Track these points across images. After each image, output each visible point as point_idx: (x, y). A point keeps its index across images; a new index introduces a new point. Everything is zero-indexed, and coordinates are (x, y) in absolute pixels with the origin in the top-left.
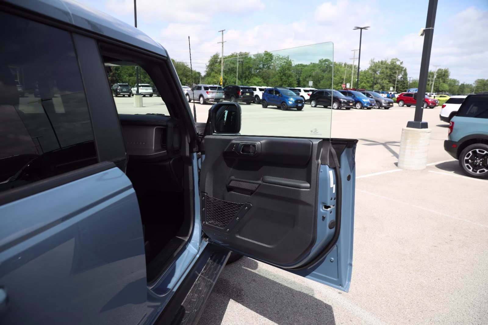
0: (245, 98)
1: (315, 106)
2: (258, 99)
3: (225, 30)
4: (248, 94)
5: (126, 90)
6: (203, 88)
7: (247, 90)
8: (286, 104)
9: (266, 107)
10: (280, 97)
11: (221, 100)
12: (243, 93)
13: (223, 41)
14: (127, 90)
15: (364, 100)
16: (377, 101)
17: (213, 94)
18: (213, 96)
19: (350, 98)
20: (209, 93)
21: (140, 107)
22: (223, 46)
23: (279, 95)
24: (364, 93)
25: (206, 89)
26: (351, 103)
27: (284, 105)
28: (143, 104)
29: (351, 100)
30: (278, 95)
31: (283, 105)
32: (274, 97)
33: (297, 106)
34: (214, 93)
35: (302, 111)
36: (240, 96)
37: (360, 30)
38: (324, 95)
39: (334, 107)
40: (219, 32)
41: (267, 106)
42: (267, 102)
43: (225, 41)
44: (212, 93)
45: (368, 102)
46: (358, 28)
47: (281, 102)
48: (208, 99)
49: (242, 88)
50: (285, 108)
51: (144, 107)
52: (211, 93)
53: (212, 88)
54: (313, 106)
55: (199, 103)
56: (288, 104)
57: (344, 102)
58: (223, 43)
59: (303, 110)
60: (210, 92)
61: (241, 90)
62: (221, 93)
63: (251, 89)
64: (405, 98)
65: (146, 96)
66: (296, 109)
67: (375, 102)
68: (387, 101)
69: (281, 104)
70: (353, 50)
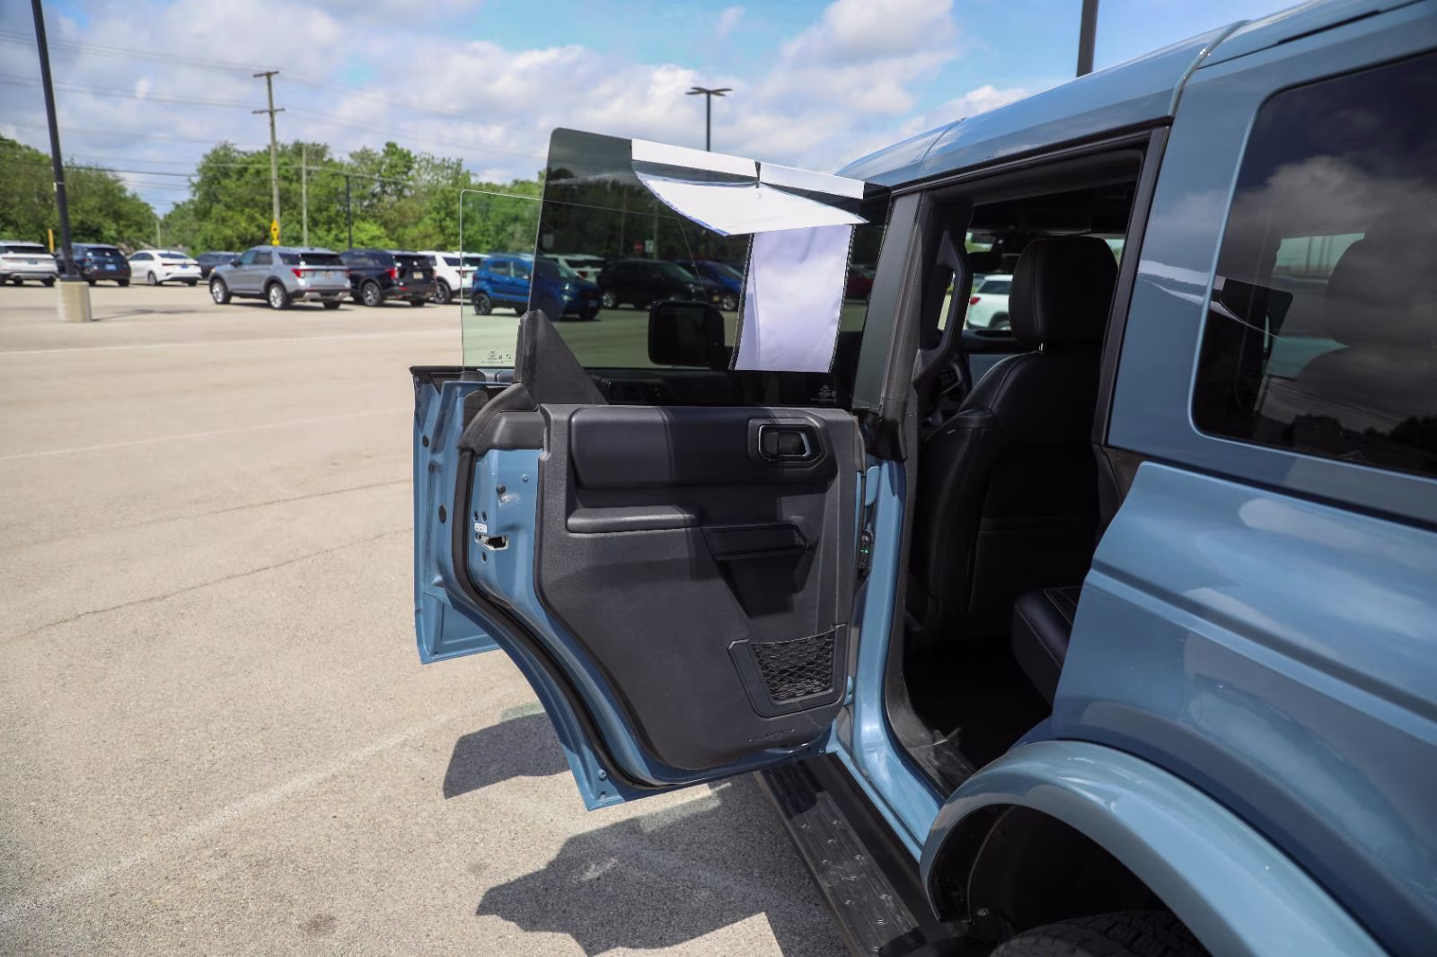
0: (411, 289)
1: (615, 307)
2: (443, 289)
3: (277, 72)
4: (418, 276)
6: (277, 261)
7: (415, 263)
8: (553, 302)
9: (488, 313)
10: (533, 283)
11: (340, 294)
12: (402, 272)
13: (271, 105)
17: (314, 276)
18: (314, 283)
19: (709, 282)
20: (302, 274)
21: (85, 321)
22: (272, 124)
24: (735, 268)
25: (292, 260)
26: (716, 294)
27: (548, 305)
28: (93, 311)
29: (716, 288)
30: (526, 278)
31: (545, 306)
32: (513, 284)
33: (585, 307)
34: (318, 273)
35: (597, 320)
36: (395, 282)
37: (704, 96)
38: (640, 276)
40: (255, 76)
41: (490, 310)
42: (489, 299)
43: (280, 107)
44: (311, 273)
46: (700, 91)
48: (299, 294)
49: (399, 258)
50: (552, 313)
51: (96, 320)
52: (307, 273)
53: (309, 258)
54: (610, 305)
55: (269, 306)
56: (559, 302)
57: (698, 293)
58: (272, 114)
59: (597, 317)
60: (305, 270)
61: (399, 265)
62: (340, 273)
63: (424, 260)
66: (577, 316)
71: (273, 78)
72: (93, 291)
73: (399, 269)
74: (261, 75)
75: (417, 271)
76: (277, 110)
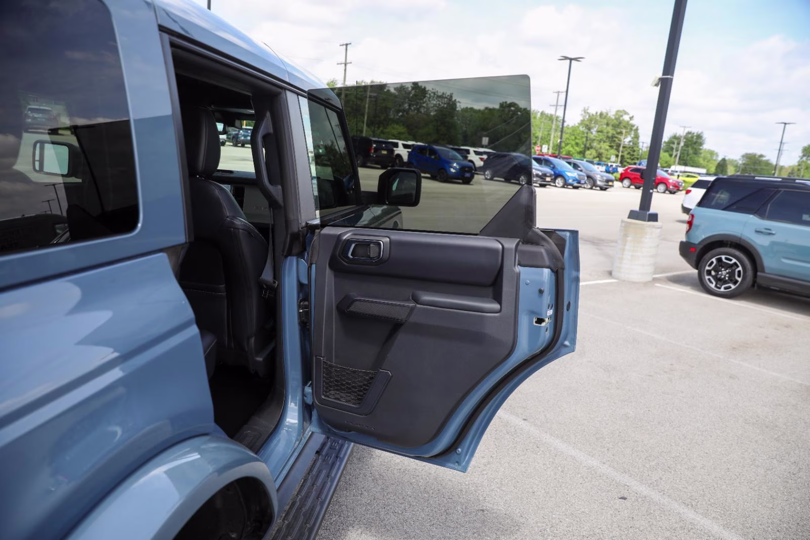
0: (380, 159)
1: (491, 179)
2: (400, 161)
3: (350, 44)
4: (384, 152)
7: (384, 146)
8: (445, 173)
10: (437, 160)
12: (376, 150)
13: (346, 61)
15: (569, 174)
16: (589, 177)
19: (547, 170)
22: (345, 70)
23: (435, 158)
24: (570, 163)
26: (548, 176)
27: (443, 173)
29: (549, 173)
30: (433, 157)
31: (441, 174)
32: (427, 160)
33: (463, 176)
35: (472, 185)
36: (372, 155)
37: (568, 61)
39: (521, 182)
40: (341, 45)
43: (350, 62)
45: (575, 177)
46: (566, 58)
47: (438, 168)
49: (375, 142)
50: (443, 178)
54: (488, 178)
56: (448, 172)
57: (537, 176)
58: (346, 65)
59: (471, 183)
61: (374, 145)
63: (390, 145)
64: (633, 174)
66: (461, 181)
67: (586, 178)
68: (605, 178)
69: (437, 171)
70: (557, 92)
71: (349, 46)
73: (375, 148)
74: (343, 45)
75: (385, 150)
76: (348, 63)
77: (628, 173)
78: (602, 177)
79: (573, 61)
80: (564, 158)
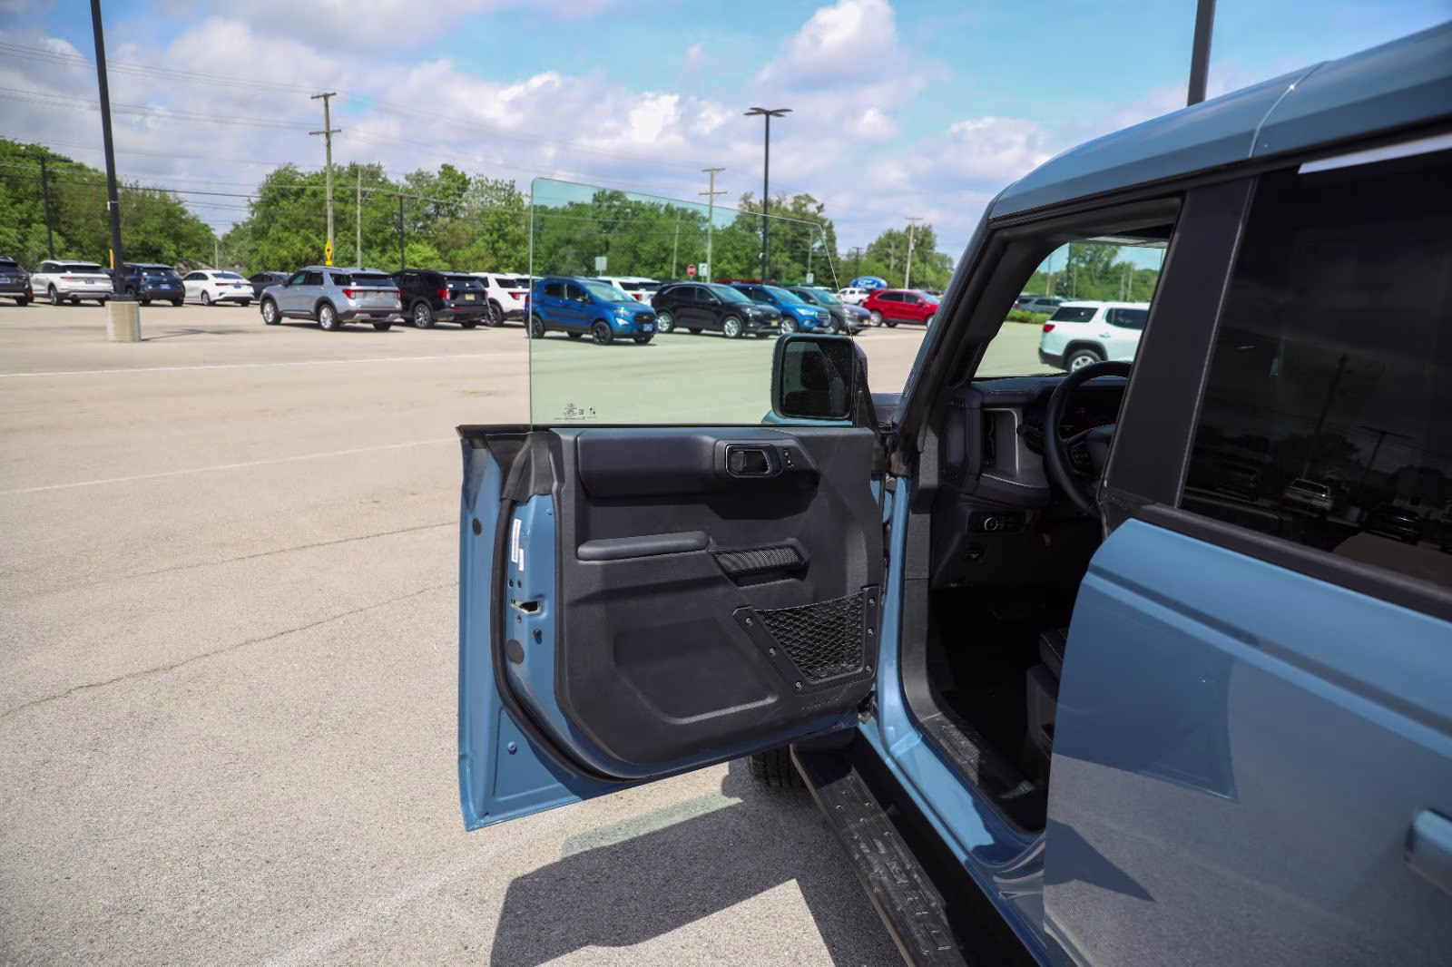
0: (463, 311)
1: (670, 331)
2: (495, 311)
3: (334, 94)
4: (470, 297)
5: (9, 282)
6: (328, 280)
7: (467, 285)
8: (607, 327)
9: (541, 336)
10: (587, 305)
11: (391, 315)
12: (455, 294)
13: (328, 127)
14: (15, 280)
15: (803, 312)
16: (833, 314)
17: (364, 297)
18: (365, 304)
19: (767, 307)
20: (353, 295)
21: (134, 341)
22: (329, 145)
23: (585, 300)
24: (793, 292)
25: (340, 280)
26: (774, 319)
27: (603, 328)
28: (142, 333)
29: (774, 313)
30: (580, 300)
31: (599, 330)
32: (566, 306)
33: (641, 330)
34: (369, 294)
35: (651, 345)
36: (447, 303)
37: (764, 116)
38: (696, 299)
39: (727, 333)
40: (313, 98)
41: (543, 333)
42: (542, 322)
43: (337, 129)
44: (361, 294)
45: (813, 317)
46: (759, 111)
47: (592, 321)
48: (350, 314)
49: (451, 278)
50: (604, 337)
51: (144, 340)
52: (358, 294)
53: (360, 278)
54: (664, 329)
55: (318, 327)
56: (613, 325)
57: (756, 317)
58: (328, 135)
59: (650, 342)
60: (355, 291)
61: (450, 286)
62: (391, 294)
63: (477, 282)
64: (883, 303)
65: (82, 302)
66: (632, 340)
67: (829, 316)
68: (857, 314)
69: (590, 324)
70: (708, 171)
71: (331, 100)
72: (143, 310)
73: (451, 291)
74: (318, 97)
75: (469, 293)
76: (333, 132)
77: (876, 301)
78: (852, 312)
79: (772, 118)
80: (786, 286)
